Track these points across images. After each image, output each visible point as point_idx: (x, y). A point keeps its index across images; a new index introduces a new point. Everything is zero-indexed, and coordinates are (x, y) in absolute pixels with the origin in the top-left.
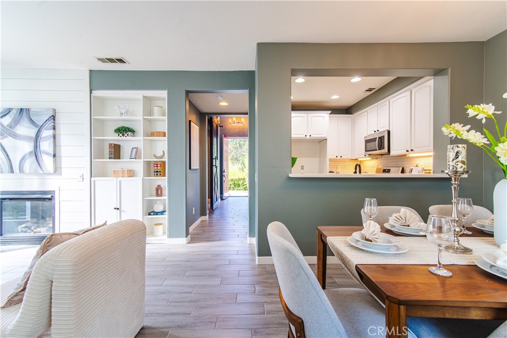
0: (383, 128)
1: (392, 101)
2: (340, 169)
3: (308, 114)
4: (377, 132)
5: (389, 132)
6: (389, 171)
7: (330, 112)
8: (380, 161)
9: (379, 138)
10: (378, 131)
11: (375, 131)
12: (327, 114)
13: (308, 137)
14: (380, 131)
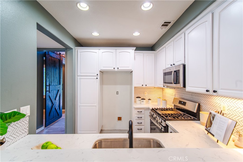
0: (179, 62)
1: (187, 33)
2: (147, 94)
3: (116, 49)
4: (173, 66)
5: (184, 66)
6: (184, 104)
7: (135, 48)
8: (176, 91)
9: (175, 71)
10: (174, 64)
11: (171, 65)
12: (133, 50)
13: (116, 69)
14: (176, 65)
